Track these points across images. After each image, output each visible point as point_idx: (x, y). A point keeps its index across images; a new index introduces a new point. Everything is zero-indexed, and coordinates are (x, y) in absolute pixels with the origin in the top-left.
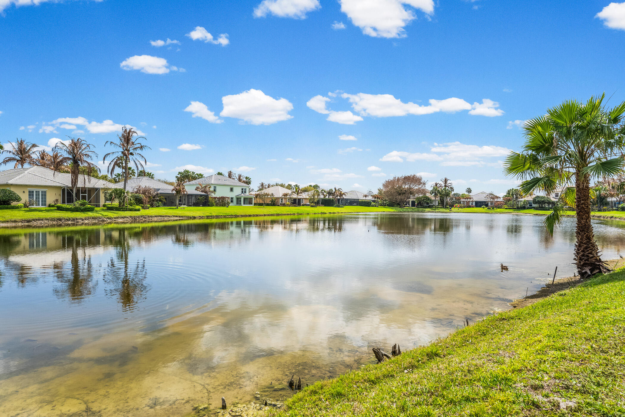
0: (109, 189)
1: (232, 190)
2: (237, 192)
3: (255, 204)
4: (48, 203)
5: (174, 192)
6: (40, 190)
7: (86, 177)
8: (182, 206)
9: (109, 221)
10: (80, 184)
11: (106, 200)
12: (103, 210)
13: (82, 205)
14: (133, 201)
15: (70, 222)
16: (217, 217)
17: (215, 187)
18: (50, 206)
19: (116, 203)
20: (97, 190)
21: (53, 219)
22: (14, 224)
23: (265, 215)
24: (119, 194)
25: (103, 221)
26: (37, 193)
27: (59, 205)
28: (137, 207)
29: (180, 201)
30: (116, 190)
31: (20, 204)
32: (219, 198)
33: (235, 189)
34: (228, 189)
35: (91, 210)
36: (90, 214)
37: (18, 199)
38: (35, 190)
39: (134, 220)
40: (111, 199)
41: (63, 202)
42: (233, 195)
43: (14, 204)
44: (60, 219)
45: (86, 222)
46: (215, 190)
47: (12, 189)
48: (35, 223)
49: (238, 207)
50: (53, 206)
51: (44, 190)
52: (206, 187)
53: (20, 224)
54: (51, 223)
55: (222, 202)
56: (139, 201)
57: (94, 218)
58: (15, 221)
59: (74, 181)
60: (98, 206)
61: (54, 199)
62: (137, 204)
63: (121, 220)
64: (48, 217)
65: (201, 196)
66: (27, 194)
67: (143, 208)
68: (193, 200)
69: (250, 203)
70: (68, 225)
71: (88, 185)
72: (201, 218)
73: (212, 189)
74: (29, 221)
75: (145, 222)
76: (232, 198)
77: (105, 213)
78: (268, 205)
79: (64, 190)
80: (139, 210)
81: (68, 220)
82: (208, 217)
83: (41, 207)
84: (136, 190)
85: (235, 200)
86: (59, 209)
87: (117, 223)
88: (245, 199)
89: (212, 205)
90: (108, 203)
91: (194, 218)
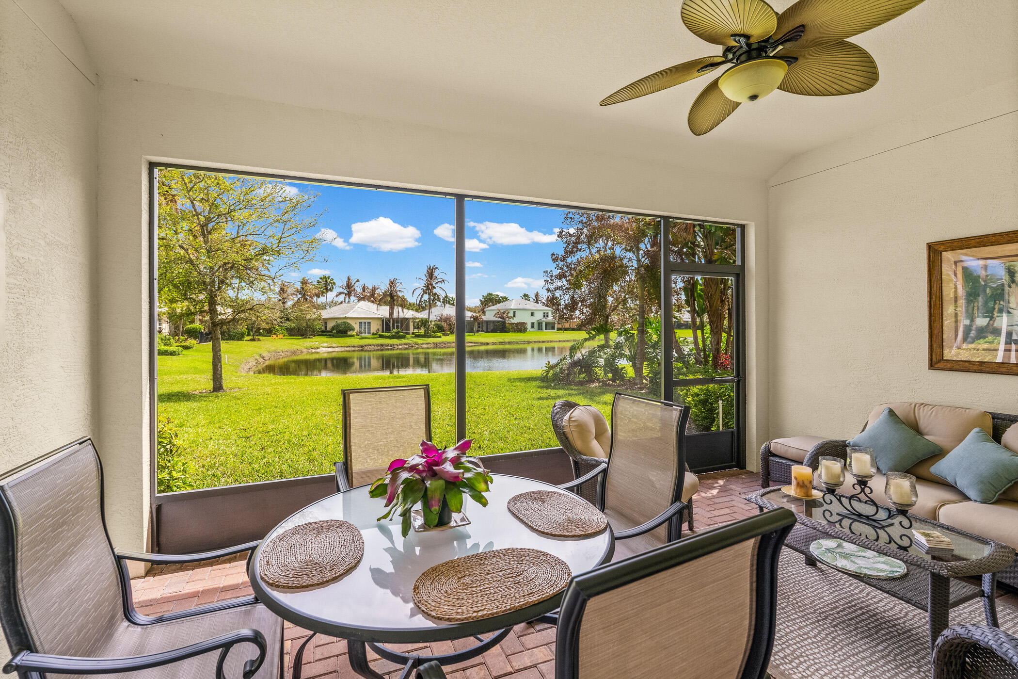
0: (417, 318)
1: (532, 314)
2: (539, 316)
3: (559, 329)
4: (372, 332)
5: (472, 319)
6: (367, 321)
7: (400, 308)
8: (480, 332)
9: (417, 346)
10: (395, 316)
11: (415, 328)
12: (412, 337)
13: (398, 333)
14: (436, 329)
15: (389, 347)
16: (509, 343)
17: (514, 312)
18: (373, 334)
19: (422, 331)
20: (407, 319)
21: (377, 345)
22: (353, 349)
23: (560, 341)
24: (424, 323)
25: (412, 346)
26: (365, 323)
27: (380, 333)
28: (439, 334)
29: (479, 327)
30: (422, 319)
31: (354, 333)
32: (517, 324)
33: (536, 313)
34: (529, 313)
35: (403, 337)
36: (404, 341)
37: (353, 330)
38: (363, 321)
39: (436, 346)
40: (418, 328)
41: (383, 331)
42: (535, 319)
43: (350, 333)
44: (382, 345)
45: (400, 347)
46: (514, 316)
47: (349, 321)
48: (366, 348)
49: (539, 333)
50: (376, 334)
51: (369, 321)
52: (504, 313)
53: (357, 349)
54: (376, 348)
55: (520, 328)
56: (440, 329)
57: (406, 344)
58: (354, 347)
59: (391, 314)
60: (408, 334)
61: (376, 329)
62: (439, 332)
63: (425, 346)
64: (374, 343)
65: (498, 322)
66: (358, 324)
67: (445, 335)
68: (491, 327)
69: (553, 328)
70: (388, 350)
71: (401, 316)
72: (494, 344)
73: (511, 314)
74: (362, 347)
75: (445, 347)
76: (533, 323)
77: (415, 340)
78: (573, 330)
79: (383, 321)
80: (440, 337)
81: (388, 345)
82: (500, 343)
83: (367, 335)
84: (439, 318)
85: (536, 325)
86: (381, 336)
87: (423, 348)
88: (546, 324)
89: (509, 332)
90: (416, 331)
91: (488, 344)
